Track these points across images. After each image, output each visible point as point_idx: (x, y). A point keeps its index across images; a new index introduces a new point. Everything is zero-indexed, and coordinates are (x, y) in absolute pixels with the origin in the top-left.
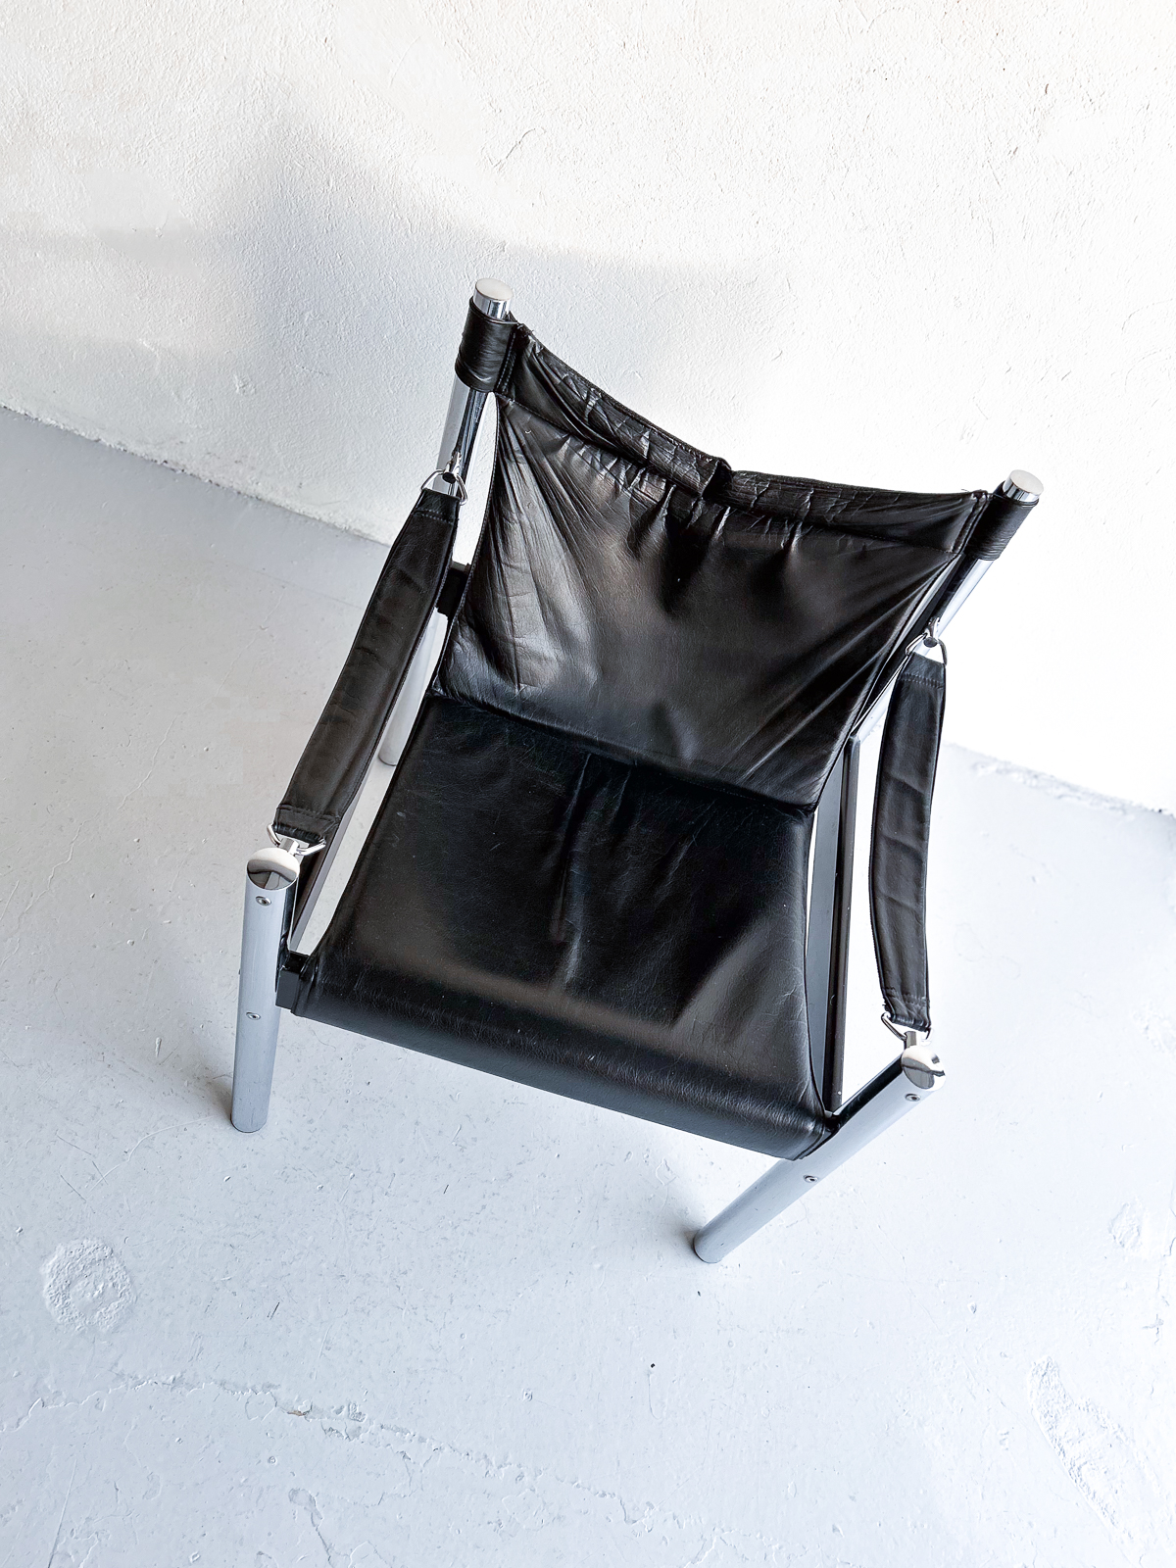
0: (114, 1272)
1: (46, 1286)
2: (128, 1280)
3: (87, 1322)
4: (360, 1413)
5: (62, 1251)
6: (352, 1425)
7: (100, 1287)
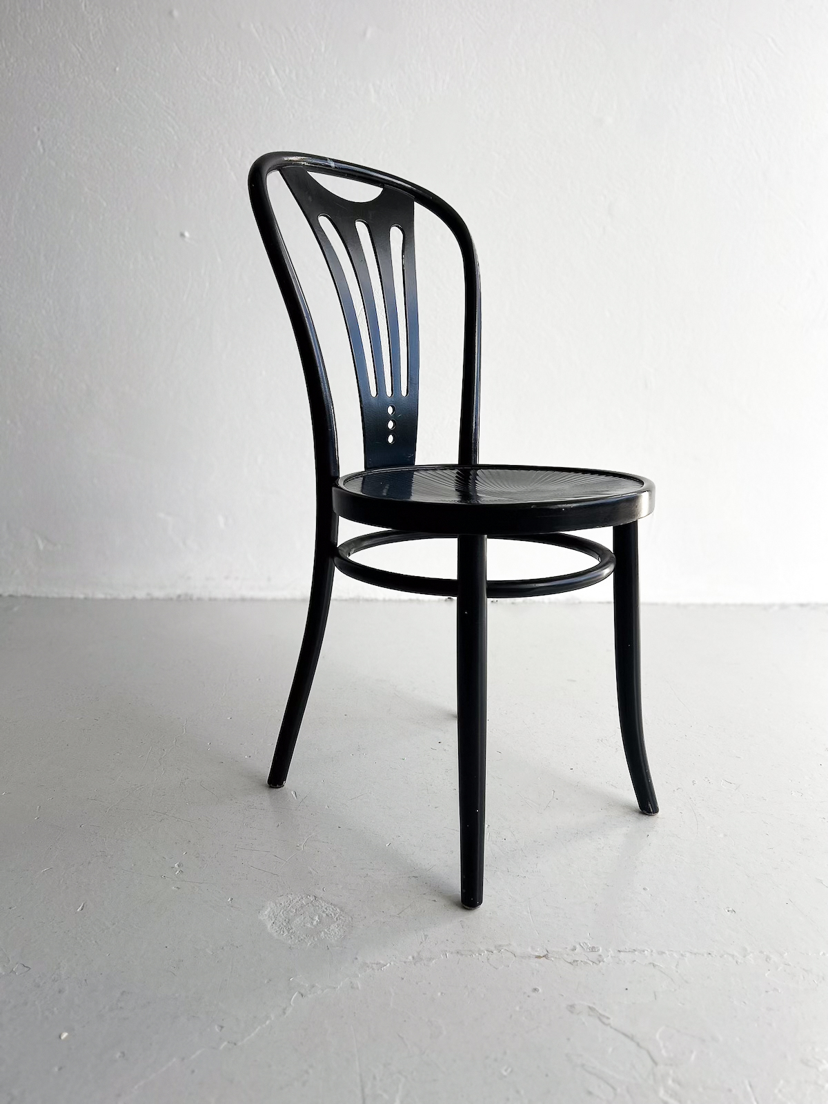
0: (324, 908)
1: (269, 927)
2: (338, 910)
3: (316, 939)
4: (593, 947)
5: (272, 905)
6: (593, 956)
7: (317, 918)
